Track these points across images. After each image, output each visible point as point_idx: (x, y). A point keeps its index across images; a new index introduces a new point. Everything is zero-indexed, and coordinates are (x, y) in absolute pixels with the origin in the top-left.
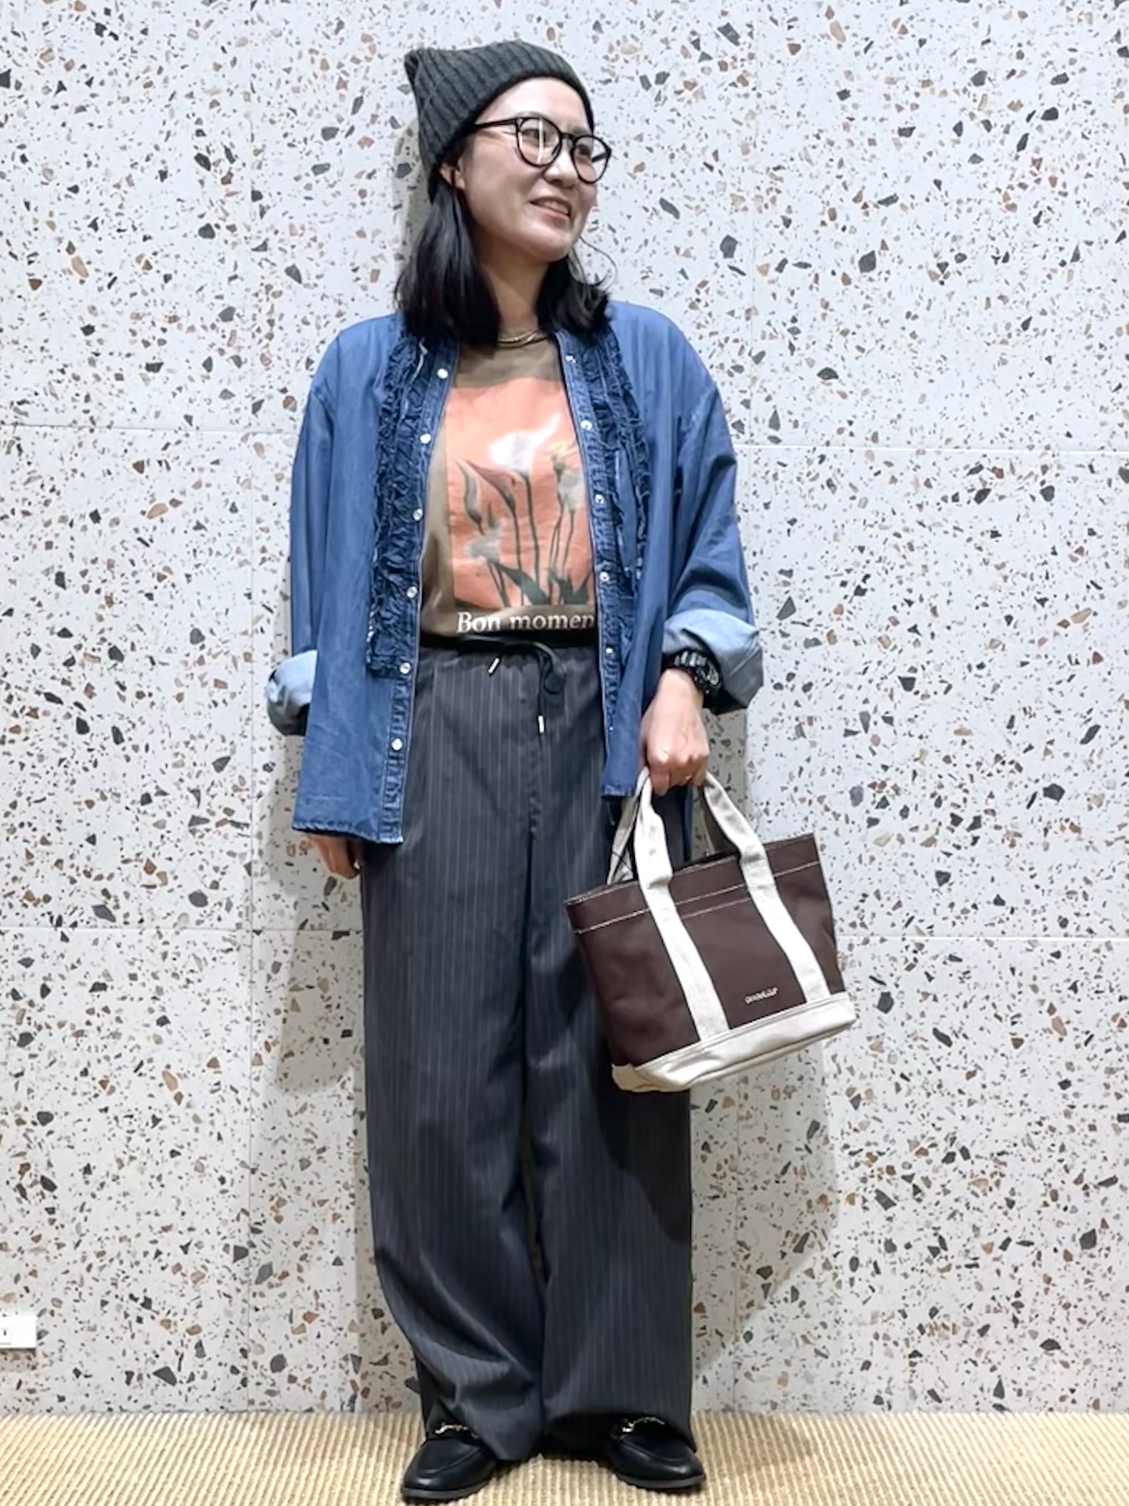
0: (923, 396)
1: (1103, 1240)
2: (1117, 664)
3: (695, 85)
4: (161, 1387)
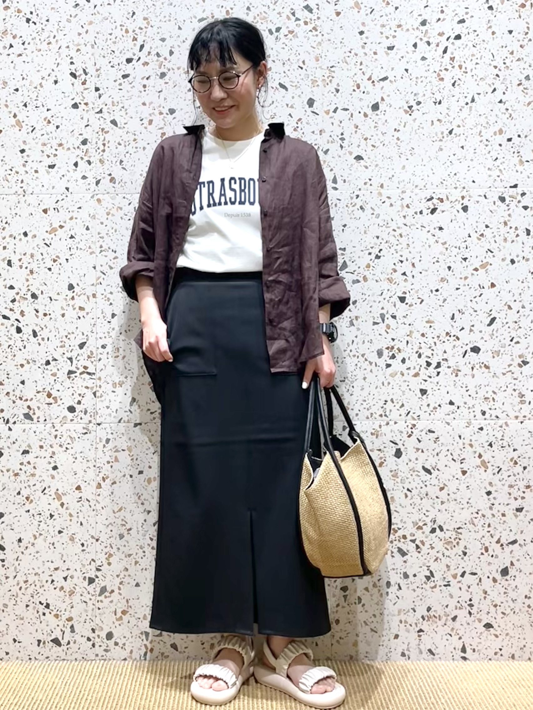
0: (404, 167)
1: (512, 572)
2: (503, 288)
3: (293, 32)
4: (54, 648)
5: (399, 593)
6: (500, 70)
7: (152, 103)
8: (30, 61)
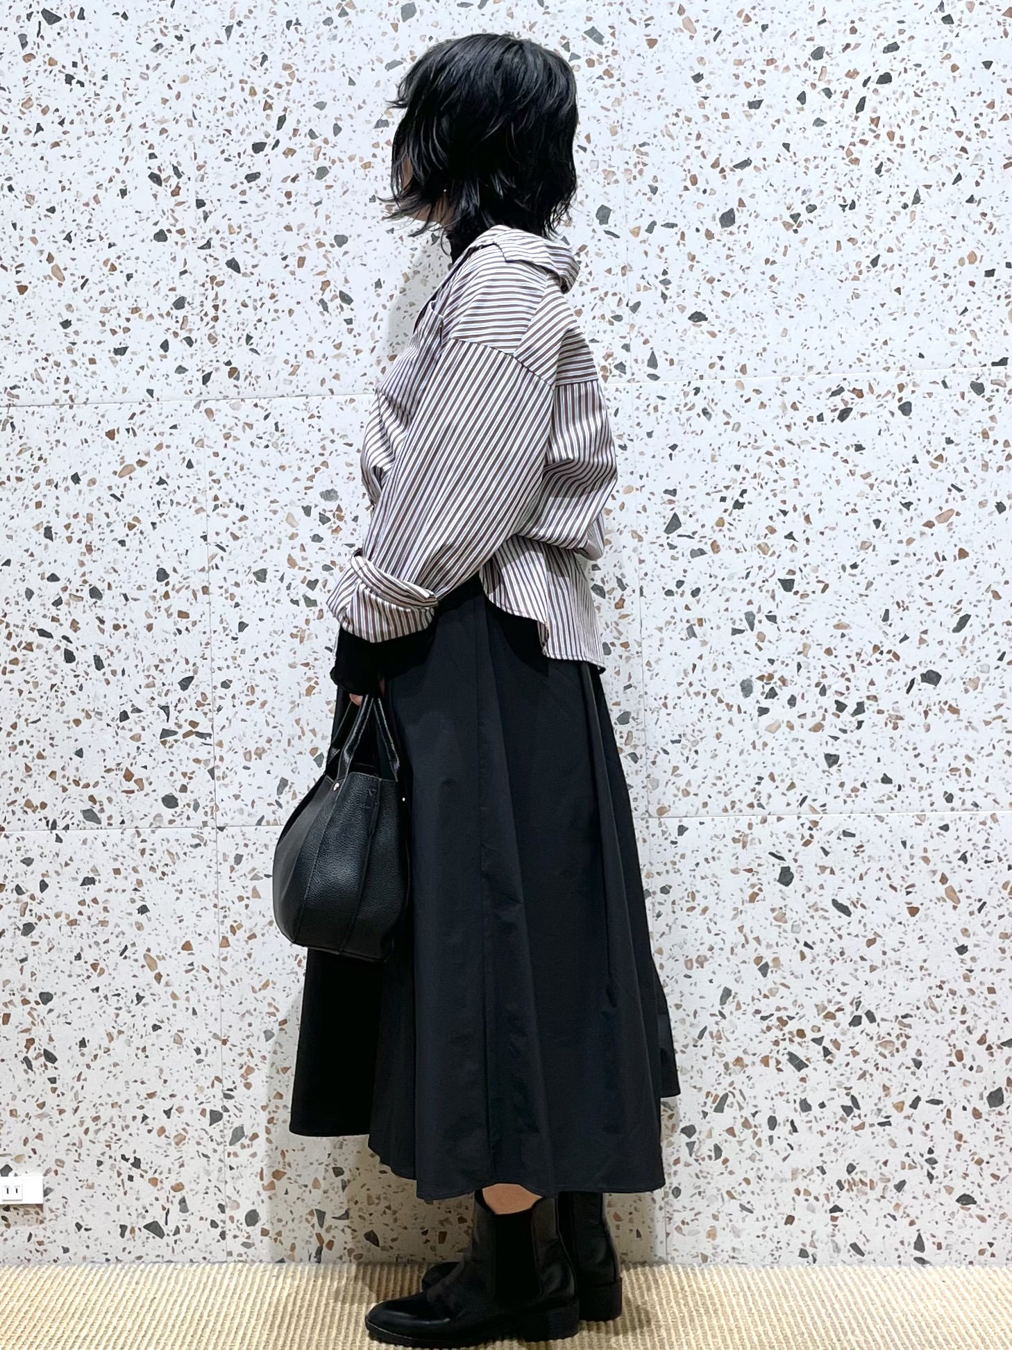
0: (785, 329)
1: (1009, 1098)
2: (982, 558)
4: (151, 1240)
5: (793, 1139)
6: (969, 139)
7: (301, 226)
8: (74, 154)
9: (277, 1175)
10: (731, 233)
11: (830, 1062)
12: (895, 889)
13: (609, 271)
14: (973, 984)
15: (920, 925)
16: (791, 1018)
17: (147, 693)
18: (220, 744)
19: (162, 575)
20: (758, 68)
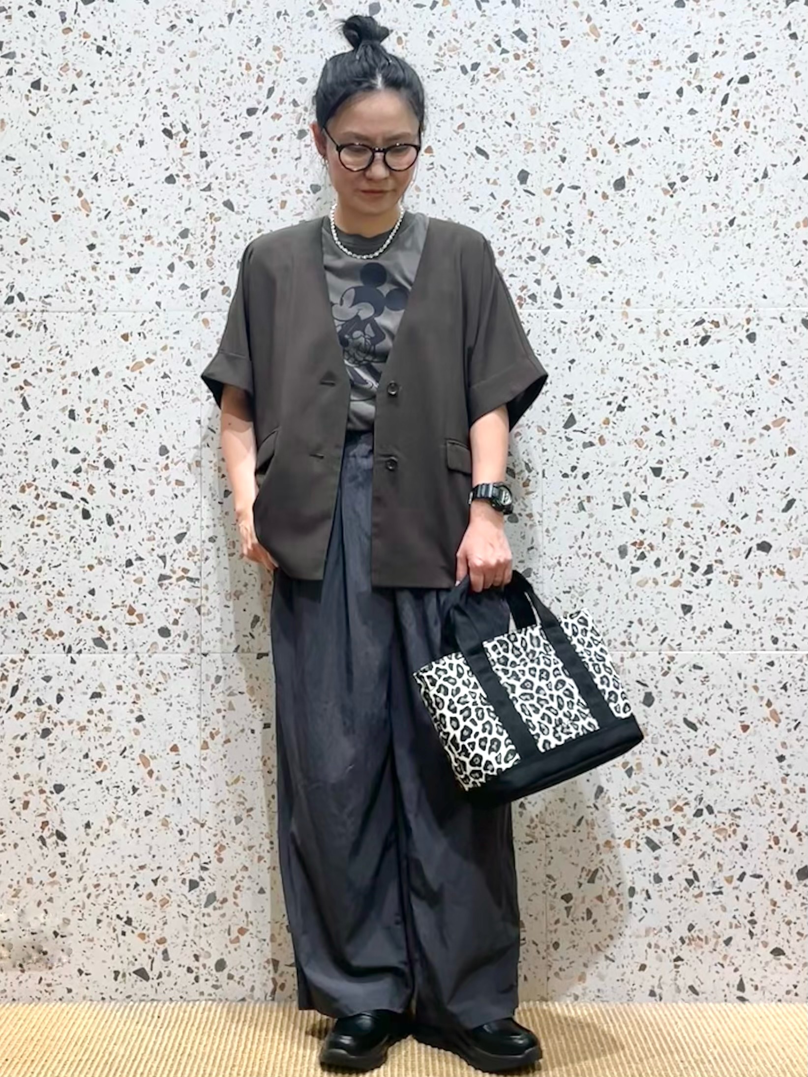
0: (661, 274)
2: (805, 455)
3: (497, 70)
4: (139, 983)
5: (648, 904)
6: (806, 130)
7: (284, 176)
8: (102, 111)
9: (242, 931)
10: (622, 196)
11: (678, 844)
12: (731, 710)
13: (526, 221)
14: (789, 785)
15: (749, 739)
16: (648, 810)
17: (149, 545)
18: (206, 587)
19: (164, 451)
20: (647, 67)
